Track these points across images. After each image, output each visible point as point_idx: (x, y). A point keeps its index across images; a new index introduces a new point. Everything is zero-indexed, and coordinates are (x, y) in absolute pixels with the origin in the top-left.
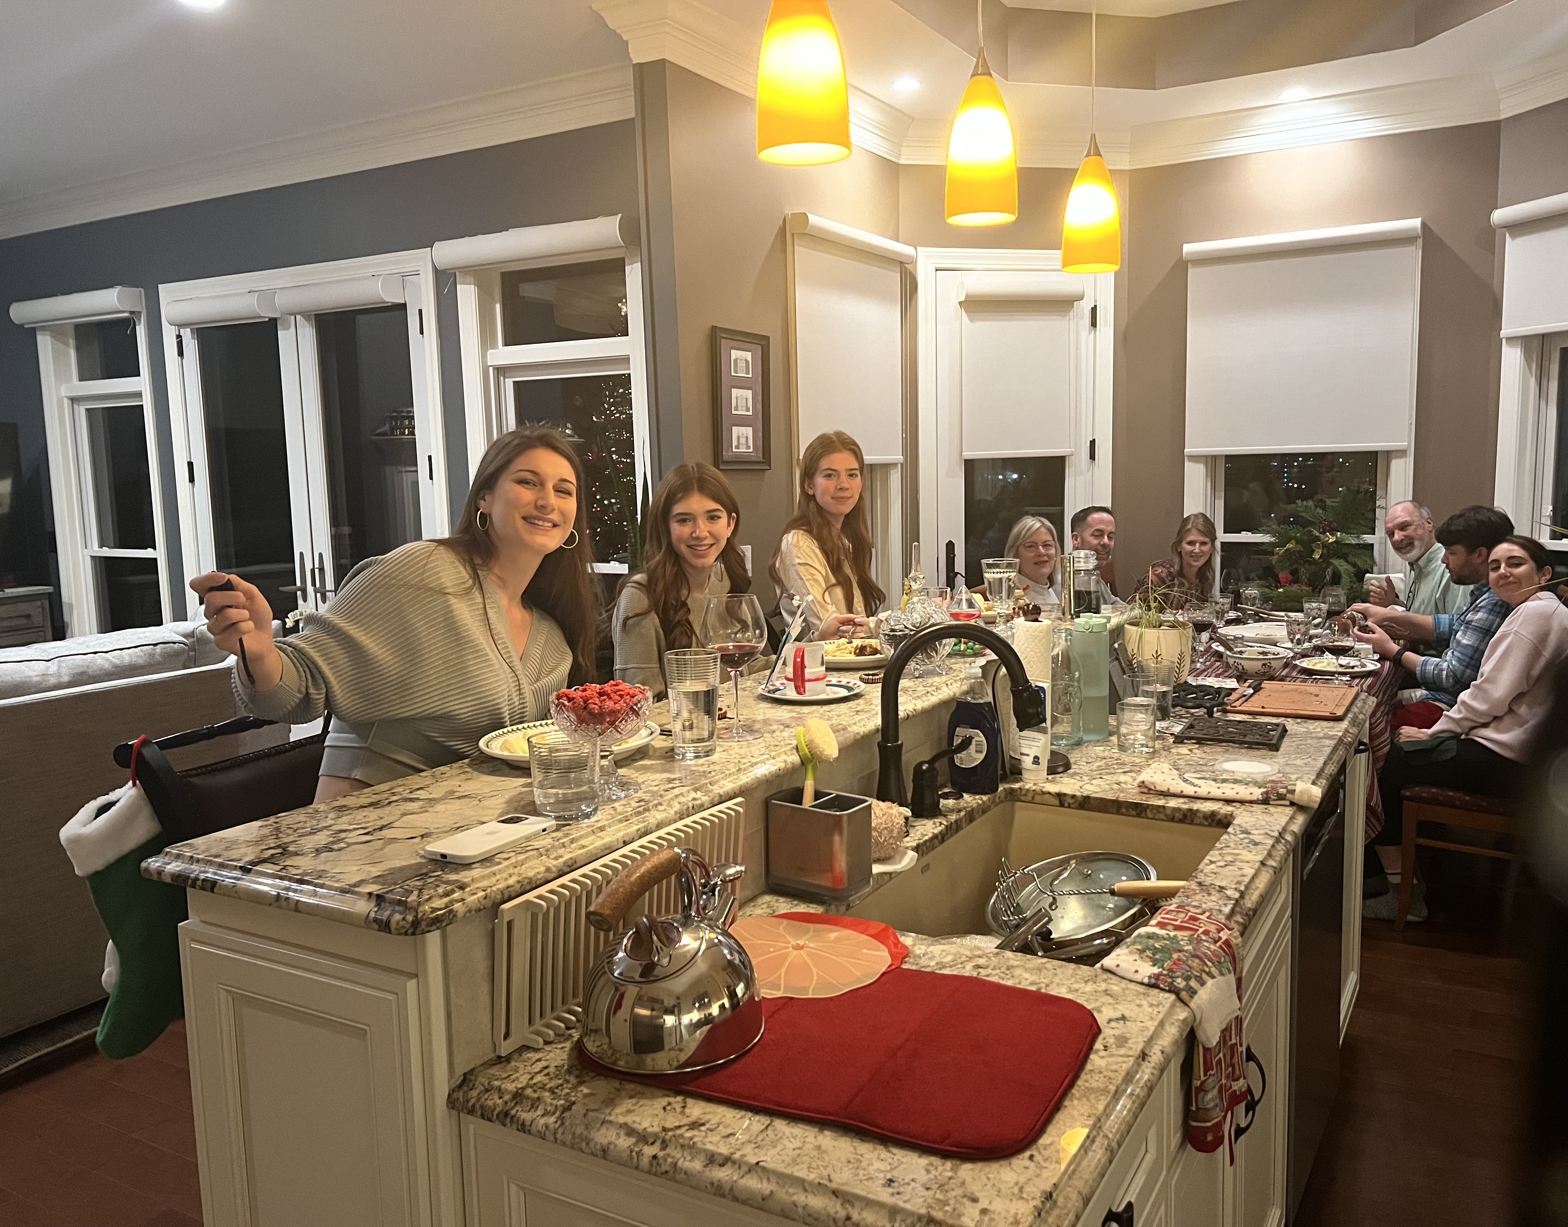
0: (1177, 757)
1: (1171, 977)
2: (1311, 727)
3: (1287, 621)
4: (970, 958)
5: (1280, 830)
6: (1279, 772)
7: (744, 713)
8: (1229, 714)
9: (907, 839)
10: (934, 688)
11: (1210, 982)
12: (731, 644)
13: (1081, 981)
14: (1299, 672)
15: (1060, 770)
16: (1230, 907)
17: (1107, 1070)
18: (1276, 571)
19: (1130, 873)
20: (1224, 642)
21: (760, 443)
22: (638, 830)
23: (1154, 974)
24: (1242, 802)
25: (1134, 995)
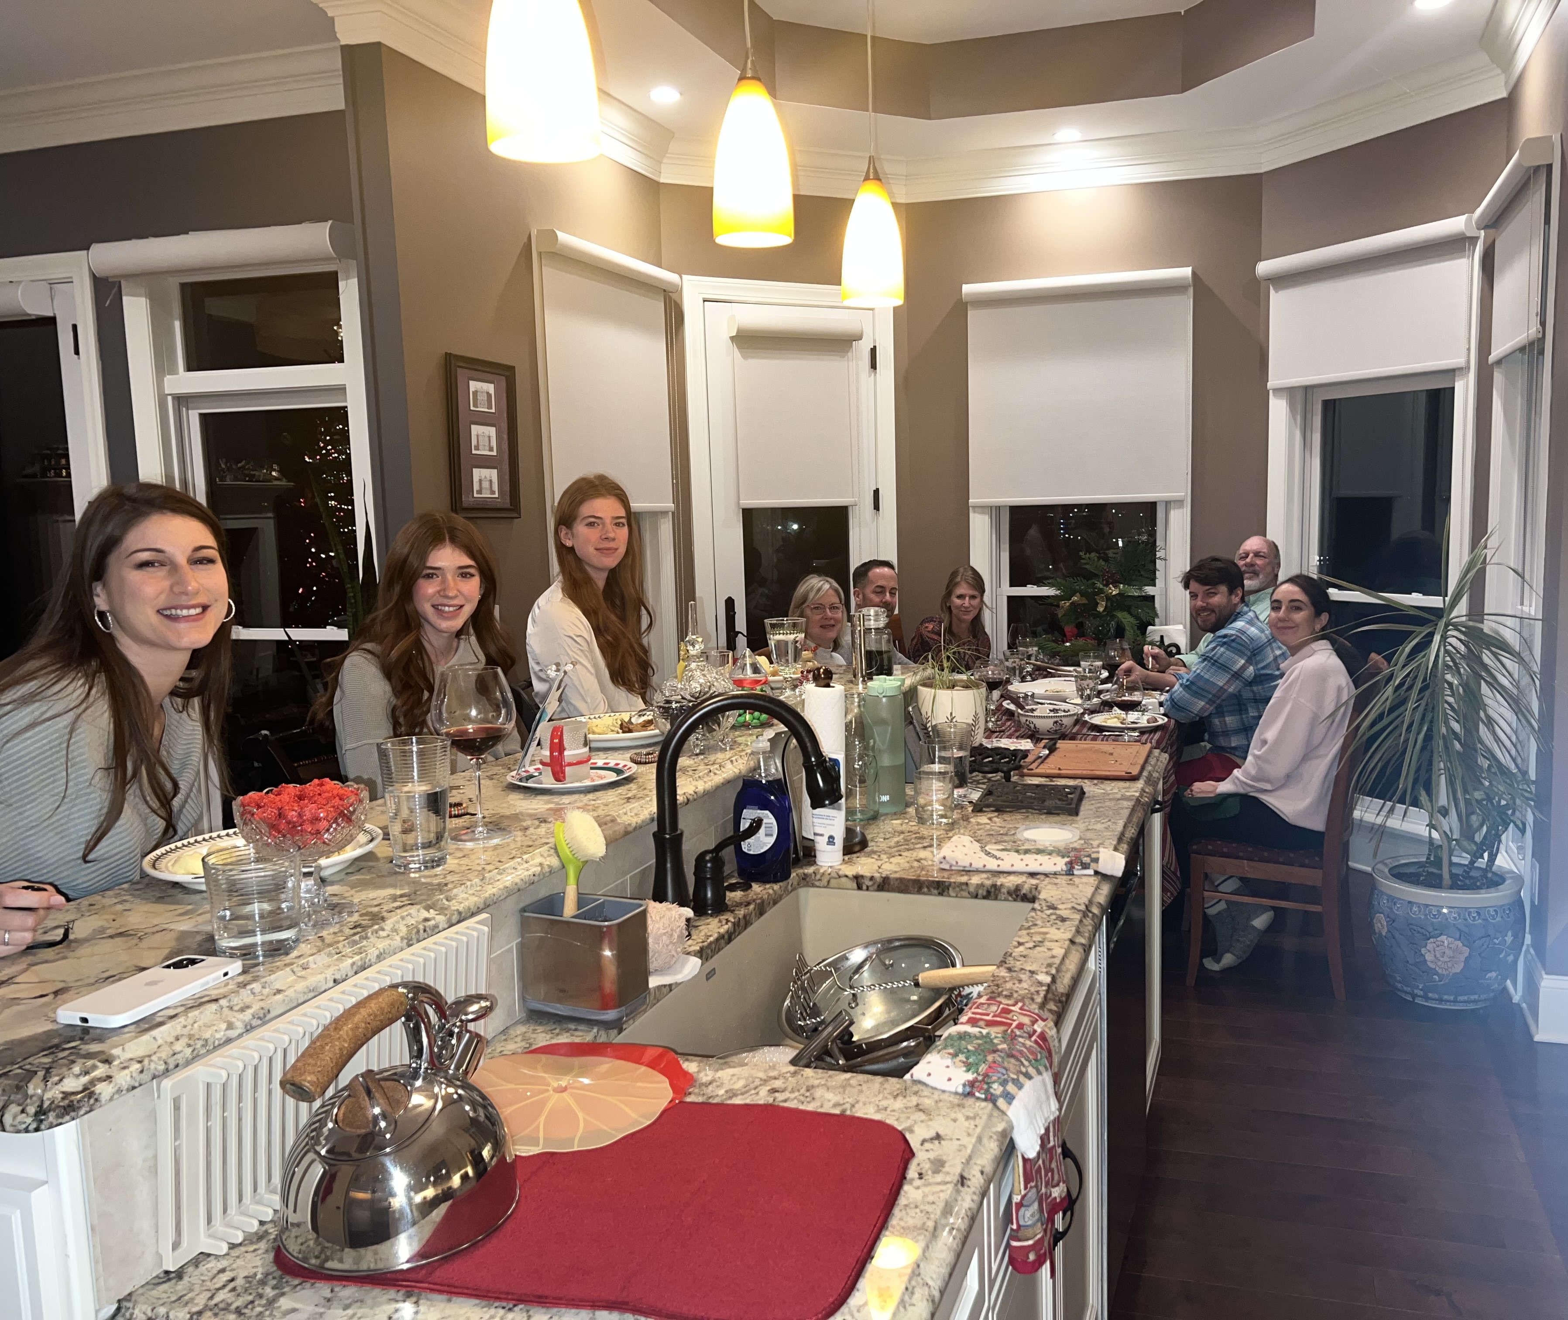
0: (976, 827)
1: (988, 1083)
2: (1108, 789)
3: (1076, 677)
4: (765, 1081)
5: (1087, 903)
6: (1080, 839)
7: (490, 807)
8: (1026, 778)
9: (690, 942)
10: (717, 766)
11: (1028, 1084)
12: (470, 726)
13: (889, 1096)
14: (1089, 729)
15: (857, 848)
16: (1042, 994)
17: (923, 1203)
18: (1062, 624)
19: (935, 959)
20: (1015, 700)
21: (507, 488)
22: (353, 964)
23: (968, 1081)
24: (1046, 875)
25: (948, 1108)
